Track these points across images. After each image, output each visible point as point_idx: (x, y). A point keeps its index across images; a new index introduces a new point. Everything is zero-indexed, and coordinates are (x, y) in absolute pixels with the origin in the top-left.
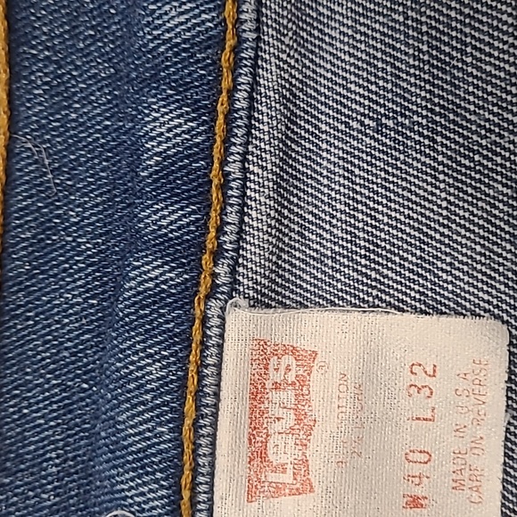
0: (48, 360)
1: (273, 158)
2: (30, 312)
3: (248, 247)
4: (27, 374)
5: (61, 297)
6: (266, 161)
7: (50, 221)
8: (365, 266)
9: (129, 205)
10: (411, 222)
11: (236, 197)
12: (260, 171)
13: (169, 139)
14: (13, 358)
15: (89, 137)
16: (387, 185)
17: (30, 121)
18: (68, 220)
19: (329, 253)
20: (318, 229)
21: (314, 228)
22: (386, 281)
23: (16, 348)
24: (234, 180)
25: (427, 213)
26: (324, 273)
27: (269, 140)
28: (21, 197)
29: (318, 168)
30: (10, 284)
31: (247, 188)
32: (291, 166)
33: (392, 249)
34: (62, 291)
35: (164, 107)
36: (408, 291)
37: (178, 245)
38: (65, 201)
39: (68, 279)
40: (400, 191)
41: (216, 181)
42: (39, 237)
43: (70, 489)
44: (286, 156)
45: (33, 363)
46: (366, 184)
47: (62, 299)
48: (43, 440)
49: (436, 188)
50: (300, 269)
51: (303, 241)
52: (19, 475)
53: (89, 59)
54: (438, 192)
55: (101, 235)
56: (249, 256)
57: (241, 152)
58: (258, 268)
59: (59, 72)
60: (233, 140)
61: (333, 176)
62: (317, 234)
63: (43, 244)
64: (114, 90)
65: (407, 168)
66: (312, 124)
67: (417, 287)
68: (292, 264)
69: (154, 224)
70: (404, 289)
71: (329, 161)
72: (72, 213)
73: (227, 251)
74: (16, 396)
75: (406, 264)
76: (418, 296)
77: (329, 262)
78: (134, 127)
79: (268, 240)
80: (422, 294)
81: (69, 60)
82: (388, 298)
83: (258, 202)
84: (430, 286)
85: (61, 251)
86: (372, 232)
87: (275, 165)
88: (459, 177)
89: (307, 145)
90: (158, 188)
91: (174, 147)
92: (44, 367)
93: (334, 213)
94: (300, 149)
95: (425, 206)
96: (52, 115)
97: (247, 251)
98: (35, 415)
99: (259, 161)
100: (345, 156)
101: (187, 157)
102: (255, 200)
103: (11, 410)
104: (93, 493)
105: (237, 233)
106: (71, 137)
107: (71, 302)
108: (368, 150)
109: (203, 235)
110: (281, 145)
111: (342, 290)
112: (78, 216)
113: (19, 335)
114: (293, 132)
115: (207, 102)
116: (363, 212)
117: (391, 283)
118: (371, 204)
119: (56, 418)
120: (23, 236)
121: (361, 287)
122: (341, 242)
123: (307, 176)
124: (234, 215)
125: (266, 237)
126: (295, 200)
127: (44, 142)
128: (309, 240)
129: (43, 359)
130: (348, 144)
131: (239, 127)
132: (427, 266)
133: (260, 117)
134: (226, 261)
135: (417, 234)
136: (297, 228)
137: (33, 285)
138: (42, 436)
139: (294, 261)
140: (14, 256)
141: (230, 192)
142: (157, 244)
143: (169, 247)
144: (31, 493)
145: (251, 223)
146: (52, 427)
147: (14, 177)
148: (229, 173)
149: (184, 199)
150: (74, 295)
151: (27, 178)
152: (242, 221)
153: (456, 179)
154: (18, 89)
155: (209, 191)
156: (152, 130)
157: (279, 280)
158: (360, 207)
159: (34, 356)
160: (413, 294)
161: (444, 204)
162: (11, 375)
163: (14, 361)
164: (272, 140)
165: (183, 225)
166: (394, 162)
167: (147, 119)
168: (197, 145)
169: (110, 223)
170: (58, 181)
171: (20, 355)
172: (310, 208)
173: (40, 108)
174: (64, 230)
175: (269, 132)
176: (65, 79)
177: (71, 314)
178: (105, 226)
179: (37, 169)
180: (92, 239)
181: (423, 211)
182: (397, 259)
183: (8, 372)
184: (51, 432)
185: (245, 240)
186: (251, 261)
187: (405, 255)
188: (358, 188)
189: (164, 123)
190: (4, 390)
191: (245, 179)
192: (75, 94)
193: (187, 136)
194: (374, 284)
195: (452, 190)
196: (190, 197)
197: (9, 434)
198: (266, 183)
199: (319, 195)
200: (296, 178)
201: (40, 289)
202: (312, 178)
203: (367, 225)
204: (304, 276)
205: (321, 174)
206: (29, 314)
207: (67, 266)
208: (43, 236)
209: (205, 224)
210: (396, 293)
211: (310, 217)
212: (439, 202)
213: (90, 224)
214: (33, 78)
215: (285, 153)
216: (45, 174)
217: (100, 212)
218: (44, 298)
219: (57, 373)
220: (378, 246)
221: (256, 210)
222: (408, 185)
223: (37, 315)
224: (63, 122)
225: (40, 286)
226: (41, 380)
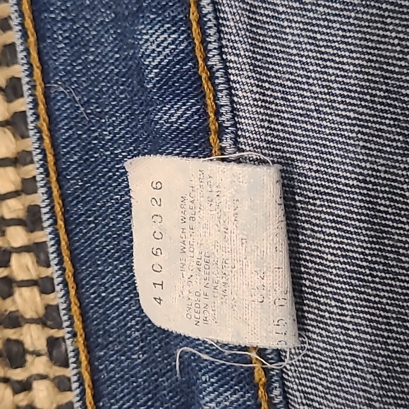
0: (113, 251)
1: (244, 46)
2: (90, 217)
3: (243, 120)
4: (99, 265)
5: (111, 199)
6: (239, 49)
7: (90, 143)
8: (345, 110)
9: (146, 114)
10: (373, 64)
11: (222, 84)
12: (236, 59)
13: (160, 53)
14: (85, 256)
15: (106, 70)
16: (346, 40)
17: (58, 70)
18: (103, 139)
19: (313, 107)
20: (298, 91)
21: (294, 91)
22: (363, 117)
23: (86, 248)
24: (217, 71)
25: (384, 53)
26: (313, 124)
27: (237, 32)
28: (63, 131)
29: (285, 43)
30: (70, 199)
31: (230, 74)
32: (262, 48)
33: (362, 90)
34: (111, 194)
35: (151, 29)
36: (383, 121)
37: (189, 133)
38: (98, 125)
39: (114, 184)
40: (358, 42)
41: (204, 76)
42: (84, 158)
43: (154, 345)
44: (255, 41)
45: (101, 256)
46: (329, 44)
47: (113, 201)
48: (122, 313)
49: (387, 30)
50: (291, 126)
51: (288, 103)
52: (110, 346)
53: (95, 11)
54: (388, 33)
55: (131, 144)
56: (245, 127)
57: (217, 47)
58: (254, 135)
59: (75, 27)
60: (208, 39)
61: (300, 46)
62: (298, 95)
63: (88, 163)
64: (117, 29)
65: (359, 22)
66: (270, 9)
67: (389, 116)
68: (283, 125)
69: (167, 123)
70: (379, 120)
71: (293, 34)
72: (105, 133)
73: (227, 128)
74: (93, 285)
75: (376, 99)
76: (392, 122)
77: (315, 114)
78: (134, 53)
79: (257, 111)
80: (395, 120)
81: (80, 16)
82: (368, 131)
83: (241, 83)
84: (400, 112)
85: (104, 164)
86: (343, 81)
87: (247, 50)
88: (403, 16)
89: (271, 27)
90: (163, 94)
91: (165, 57)
92: (110, 258)
93: (309, 74)
94: (265, 32)
95: (380, 48)
96: (74, 61)
97: (242, 124)
98: (111, 296)
99: (234, 51)
100: (306, 27)
101: (178, 63)
102: (239, 83)
103: (93, 296)
104: (172, 343)
105: (231, 112)
106: (93, 75)
107: (120, 201)
108: (324, 17)
109: (206, 120)
110: (247, 34)
111: (330, 134)
112: (110, 133)
113: (86, 237)
114: (256, 20)
115: (182, 16)
116: (332, 67)
117: (368, 118)
118: (337, 59)
119: (128, 294)
120: (72, 160)
121: (344, 127)
122: (320, 96)
123: (277, 51)
124: (224, 98)
125: (254, 109)
126: (273, 73)
127: (72, 84)
128: (293, 101)
129: (108, 251)
130: (306, 17)
131: (210, 27)
132: (394, 96)
133: (225, 16)
134: (228, 136)
135: (379, 72)
136: (279, 95)
137: (87, 196)
138: (121, 310)
139: (284, 122)
140: (68, 177)
141: (217, 81)
142: (174, 138)
143: (183, 137)
144: (123, 358)
145: (240, 101)
146: (127, 302)
147: (54, 116)
148: (212, 67)
149: (184, 97)
150: (121, 195)
151: (65, 115)
152: (232, 102)
153: (401, 19)
154: (45, 47)
155: (201, 85)
156: (146, 50)
157: (276, 140)
158: (328, 64)
159: (101, 251)
160: (387, 122)
161: (396, 41)
162: (86, 269)
163: (86, 259)
164: (239, 32)
165: (188, 117)
166: (347, 20)
167: (141, 43)
168: (182, 51)
169: (136, 133)
170: (89, 111)
171: (89, 252)
172: (287, 76)
173: (65, 58)
174: (102, 147)
175: (235, 26)
176: (80, 31)
177: (122, 210)
178: (133, 136)
179: (71, 106)
180: (125, 148)
181: (380, 52)
182: (368, 97)
183: (84, 268)
184: (127, 306)
185: (238, 116)
186: (248, 131)
187: (374, 92)
188: (323, 49)
189: (153, 42)
190: (84, 283)
191: (226, 68)
192: (89, 41)
193: (173, 47)
194: (354, 122)
195: (400, 29)
196: (188, 94)
197: (95, 316)
198: (243, 67)
199: (292, 64)
200: (269, 56)
201: (94, 198)
202: (281, 52)
203: (338, 76)
204: (296, 131)
205: (289, 47)
206: (89, 219)
207: (111, 174)
208: (87, 157)
209: (205, 111)
210: (374, 125)
211: (289, 83)
212: (391, 41)
213: (121, 137)
214: (55, 36)
215: (253, 39)
216: (78, 108)
217: (127, 126)
218: (98, 204)
219: (121, 259)
220: (350, 91)
221: (241, 90)
222: (363, 36)
223: (96, 219)
224: (84, 65)
225: (93, 195)
226: (111, 268)
